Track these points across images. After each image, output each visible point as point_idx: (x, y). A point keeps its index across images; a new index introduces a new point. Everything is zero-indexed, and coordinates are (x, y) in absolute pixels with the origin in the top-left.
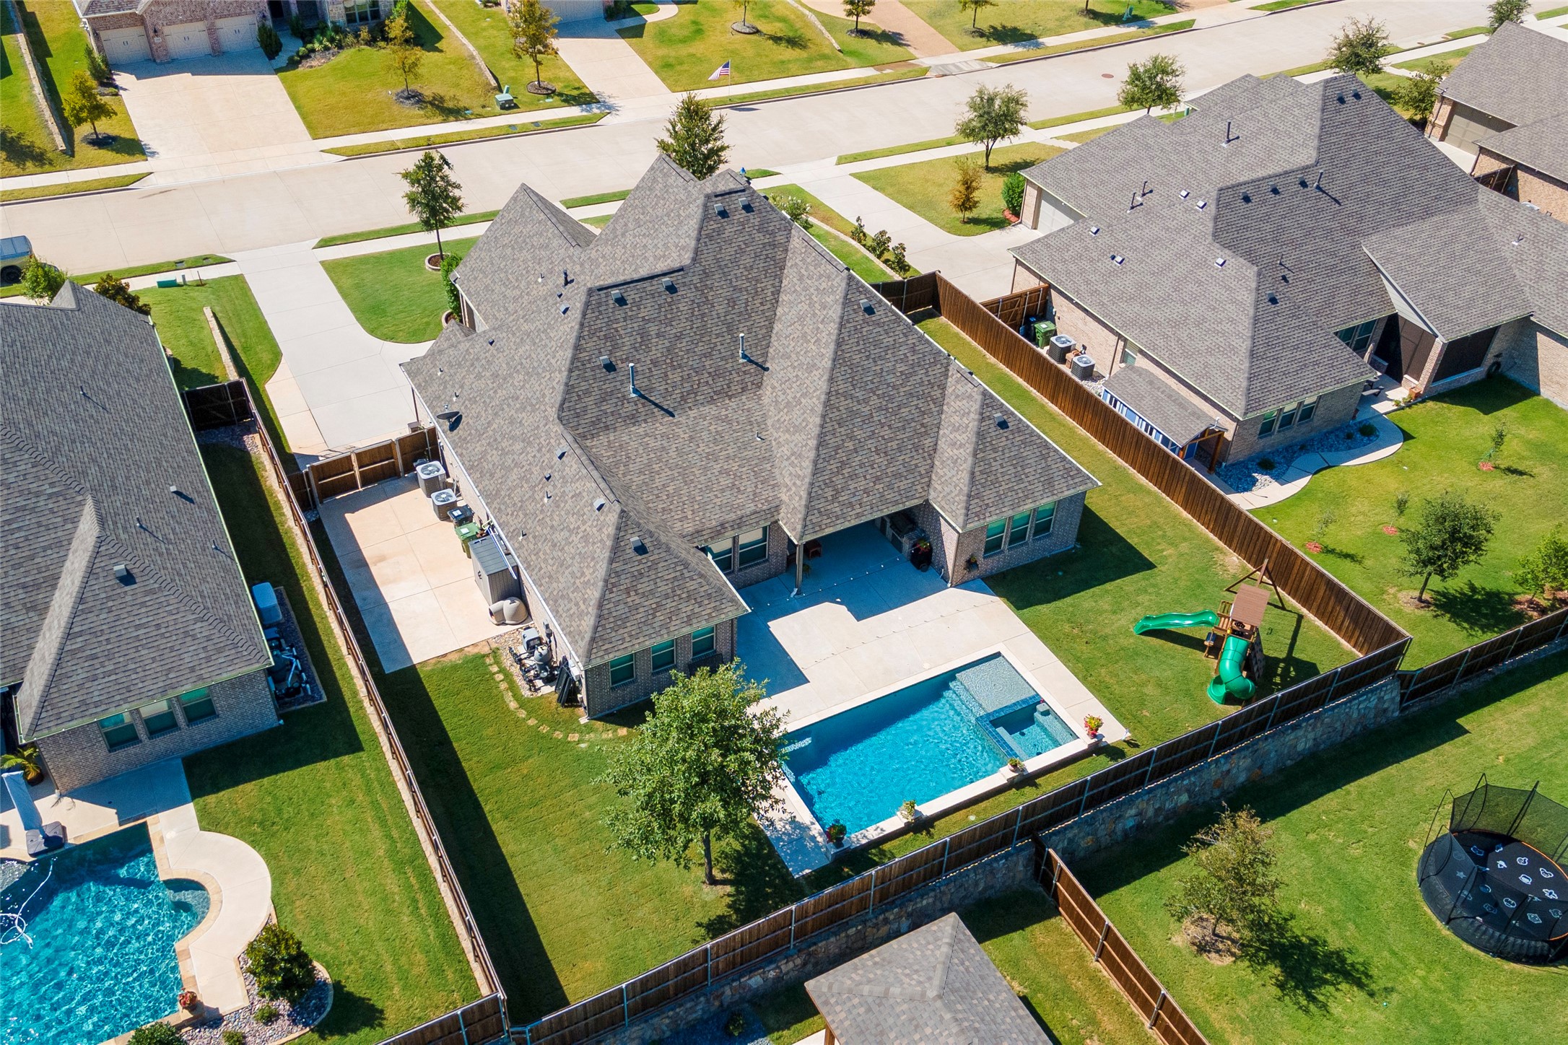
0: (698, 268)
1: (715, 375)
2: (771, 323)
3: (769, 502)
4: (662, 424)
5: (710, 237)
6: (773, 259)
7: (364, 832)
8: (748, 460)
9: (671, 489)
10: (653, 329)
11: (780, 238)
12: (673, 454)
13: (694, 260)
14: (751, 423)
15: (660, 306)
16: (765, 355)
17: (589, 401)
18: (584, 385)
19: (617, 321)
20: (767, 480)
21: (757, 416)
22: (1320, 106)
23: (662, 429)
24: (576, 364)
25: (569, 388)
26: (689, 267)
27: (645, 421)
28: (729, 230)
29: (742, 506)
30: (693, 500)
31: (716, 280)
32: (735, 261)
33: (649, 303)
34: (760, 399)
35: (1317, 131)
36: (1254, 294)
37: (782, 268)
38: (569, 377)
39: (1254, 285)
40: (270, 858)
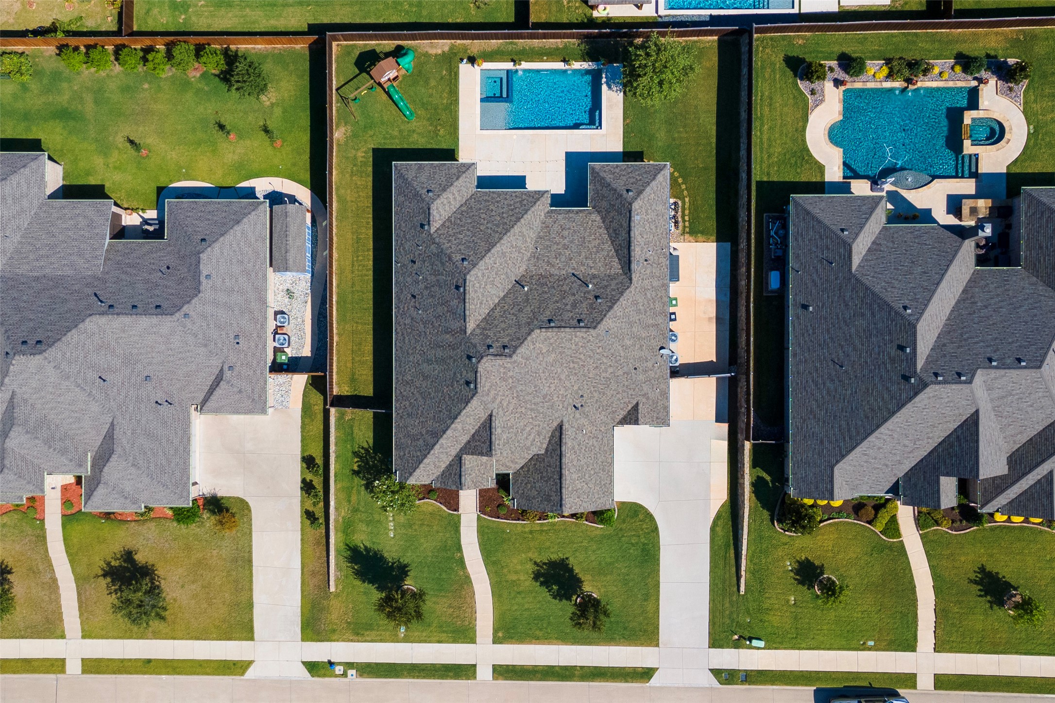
0: (531, 327)
1: (542, 285)
2: (504, 298)
3: (550, 216)
4: (581, 271)
5: (519, 339)
6: (487, 323)
7: (769, 139)
8: (549, 240)
9: (593, 237)
10: (568, 307)
11: (478, 331)
12: (583, 254)
13: (533, 331)
14: (538, 258)
15: (560, 315)
16: (514, 286)
17: (613, 287)
18: (613, 293)
19: (586, 314)
20: (546, 227)
21: (533, 261)
22: (59, 342)
23: (582, 268)
24: (614, 302)
25: (622, 293)
26: (537, 328)
27: (589, 274)
28: (506, 340)
29: (564, 218)
30: (585, 229)
31: (524, 321)
32: (510, 326)
33: (565, 318)
34: (526, 270)
35: (73, 331)
36: (213, 245)
37: (485, 318)
38: (620, 297)
39: (209, 249)
40: (804, 141)
